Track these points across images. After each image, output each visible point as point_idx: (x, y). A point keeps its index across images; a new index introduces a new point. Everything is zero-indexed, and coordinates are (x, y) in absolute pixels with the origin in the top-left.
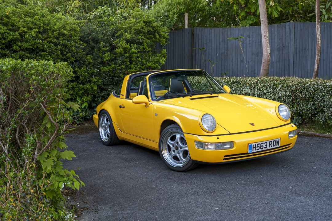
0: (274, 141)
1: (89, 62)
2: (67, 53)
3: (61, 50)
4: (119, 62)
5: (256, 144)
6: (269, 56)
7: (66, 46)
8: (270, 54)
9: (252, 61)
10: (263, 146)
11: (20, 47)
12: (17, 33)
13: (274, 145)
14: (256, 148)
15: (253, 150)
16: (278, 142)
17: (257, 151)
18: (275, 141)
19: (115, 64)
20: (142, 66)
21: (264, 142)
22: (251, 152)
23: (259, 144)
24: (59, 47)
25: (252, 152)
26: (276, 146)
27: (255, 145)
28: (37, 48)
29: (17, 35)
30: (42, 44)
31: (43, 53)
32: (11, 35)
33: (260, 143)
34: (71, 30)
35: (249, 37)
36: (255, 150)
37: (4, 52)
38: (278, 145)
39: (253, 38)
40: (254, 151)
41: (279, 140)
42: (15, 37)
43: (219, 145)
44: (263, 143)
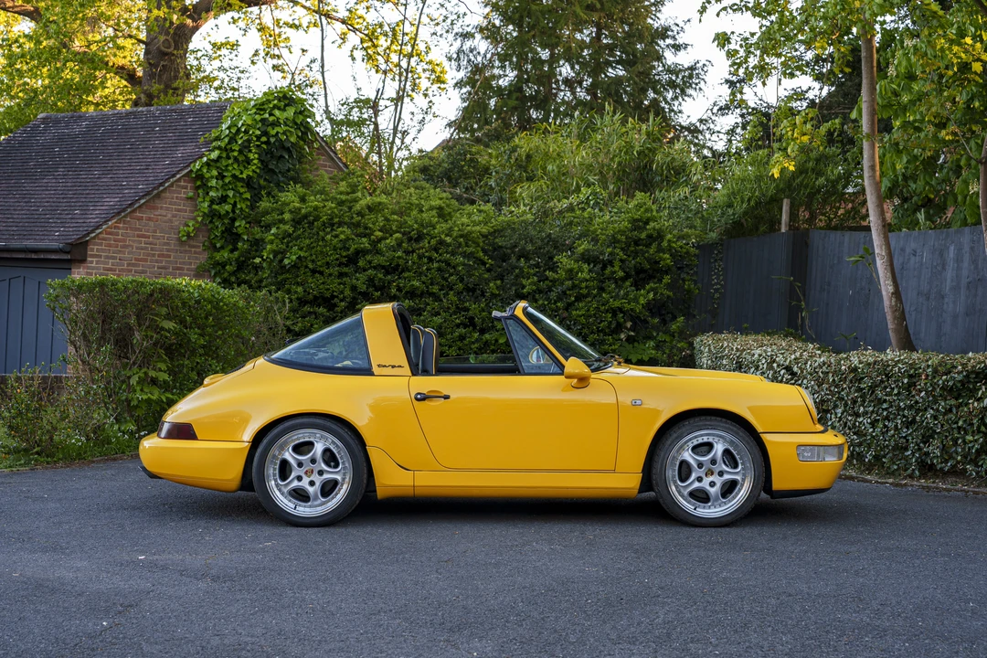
1: (491, 292)
2: (451, 275)
3: (439, 269)
4: (553, 295)
6: (894, 300)
7: (448, 264)
8: (892, 294)
9: (916, 310)
11: (370, 262)
12: (364, 240)
19: (548, 299)
20: (603, 305)
24: (436, 265)
28: (398, 265)
29: (365, 243)
30: (406, 259)
31: (406, 274)
32: (357, 243)
34: (461, 236)
35: (915, 255)
37: (345, 270)
39: (922, 258)
42: (362, 246)
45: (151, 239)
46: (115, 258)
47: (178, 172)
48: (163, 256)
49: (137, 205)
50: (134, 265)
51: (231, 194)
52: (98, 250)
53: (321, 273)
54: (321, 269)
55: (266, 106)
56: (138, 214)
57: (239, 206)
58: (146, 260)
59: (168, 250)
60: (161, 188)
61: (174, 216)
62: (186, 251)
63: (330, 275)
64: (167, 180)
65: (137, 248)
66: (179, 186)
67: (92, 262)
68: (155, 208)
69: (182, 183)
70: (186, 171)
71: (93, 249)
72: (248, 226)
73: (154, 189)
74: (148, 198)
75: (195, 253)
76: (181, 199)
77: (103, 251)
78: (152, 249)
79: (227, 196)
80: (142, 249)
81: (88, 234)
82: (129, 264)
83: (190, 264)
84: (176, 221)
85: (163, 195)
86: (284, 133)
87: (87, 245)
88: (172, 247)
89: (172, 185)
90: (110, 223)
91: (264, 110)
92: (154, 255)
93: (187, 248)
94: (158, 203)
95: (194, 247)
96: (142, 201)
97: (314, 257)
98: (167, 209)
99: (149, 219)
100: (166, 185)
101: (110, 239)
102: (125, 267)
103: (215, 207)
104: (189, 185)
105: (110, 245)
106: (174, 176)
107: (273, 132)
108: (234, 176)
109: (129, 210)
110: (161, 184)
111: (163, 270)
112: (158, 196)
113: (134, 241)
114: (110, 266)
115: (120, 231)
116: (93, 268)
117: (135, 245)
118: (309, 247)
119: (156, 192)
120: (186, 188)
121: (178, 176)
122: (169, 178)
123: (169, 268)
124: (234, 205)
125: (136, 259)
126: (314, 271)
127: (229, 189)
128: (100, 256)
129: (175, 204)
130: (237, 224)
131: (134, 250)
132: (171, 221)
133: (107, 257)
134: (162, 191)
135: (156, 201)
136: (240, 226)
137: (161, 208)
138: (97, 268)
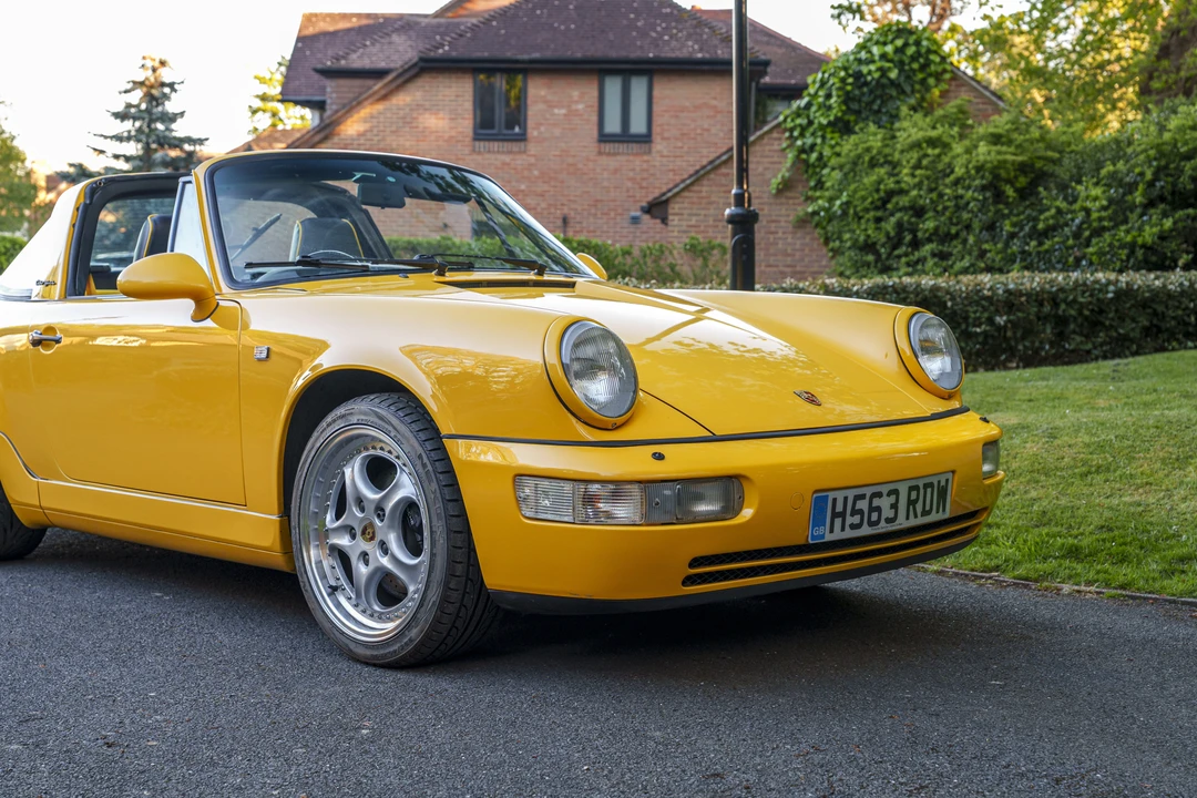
0: (926, 486)
5: (851, 494)
10: (878, 509)
13: (927, 508)
14: (850, 520)
15: (832, 531)
16: (943, 493)
17: (849, 534)
18: (931, 485)
21: (885, 489)
22: (823, 536)
23: (862, 497)
25: (829, 537)
26: (934, 517)
27: (846, 499)
33: (868, 492)
36: (843, 529)
38: (944, 510)
40: (838, 535)
41: (947, 480)
43: (667, 492)
44: (879, 495)
46: (698, 214)
49: (718, 161)
52: (679, 208)
56: (723, 170)
61: (766, 169)
62: (782, 204)
65: (724, 204)
66: (771, 139)
69: (774, 135)
70: (776, 122)
71: (674, 208)
75: (794, 204)
76: (774, 151)
77: (685, 208)
83: (788, 215)
84: (769, 173)
85: (753, 148)
88: (766, 201)
89: (762, 138)
93: (784, 200)
95: (792, 198)
98: (758, 162)
100: (751, 138)
102: (711, 223)
105: (692, 203)
109: (709, 167)
113: (719, 197)
115: (704, 188)
117: (722, 201)
120: (780, 139)
121: (766, 128)
128: (683, 214)
129: (768, 157)
131: (721, 205)
132: (763, 174)
133: (690, 215)
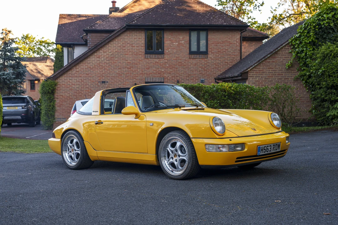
10: (268, 149)
18: (277, 145)
21: (269, 145)
25: (260, 154)
26: (278, 150)
27: (263, 147)
33: (266, 146)
36: (263, 153)
45: (274, 69)
46: (259, 77)
47: (284, 44)
48: (280, 74)
49: (267, 57)
50: (267, 79)
51: (305, 49)
52: (252, 75)
53: (332, 76)
54: (332, 75)
55: (321, 14)
56: (268, 61)
57: (308, 54)
58: (272, 77)
59: (282, 72)
60: (277, 50)
61: (284, 60)
62: (289, 72)
63: (335, 77)
64: (279, 47)
65: (268, 73)
66: (285, 49)
67: (250, 79)
68: (275, 58)
69: (287, 47)
70: (287, 43)
71: (250, 74)
72: (311, 61)
73: (274, 51)
74: (271, 54)
75: (294, 72)
76: (286, 53)
77: (254, 75)
78: (275, 73)
79: (304, 50)
80: (270, 73)
81: (247, 69)
82: (265, 79)
83: (292, 77)
84: (285, 61)
85: (279, 52)
86: (327, 23)
87: (248, 73)
88: (284, 71)
89: (282, 48)
90: (256, 65)
91: (320, 15)
92: (276, 75)
93: (290, 71)
94: (276, 56)
95: (293, 70)
96: (269, 56)
97: (329, 70)
98: (281, 57)
99: (273, 62)
100: (279, 49)
101: (257, 70)
102: (264, 80)
103: (299, 55)
104: (290, 48)
105: (257, 73)
106: (282, 45)
107: (322, 23)
108: (305, 42)
109: (263, 59)
110: (277, 49)
111: (280, 80)
112: (276, 53)
113: (267, 70)
114: (257, 80)
115: (261, 67)
116: (251, 81)
117: (267, 71)
118: (328, 66)
119: (274, 52)
120: (288, 49)
121: (284, 45)
122: (280, 46)
123: (282, 79)
124: (306, 53)
125: (268, 77)
126: (329, 76)
127: (304, 47)
128: (253, 77)
129: (284, 55)
130: (307, 60)
131: (267, 73)
132: (282, 62)
133: (256, 77)
134: (278, 51)
135: (276, 55)
136: (308, 61)
137: (278, 57)
138: (252, 81)
